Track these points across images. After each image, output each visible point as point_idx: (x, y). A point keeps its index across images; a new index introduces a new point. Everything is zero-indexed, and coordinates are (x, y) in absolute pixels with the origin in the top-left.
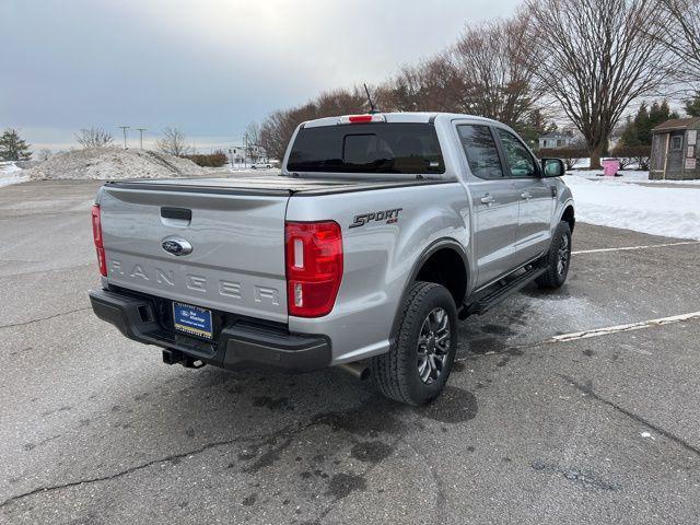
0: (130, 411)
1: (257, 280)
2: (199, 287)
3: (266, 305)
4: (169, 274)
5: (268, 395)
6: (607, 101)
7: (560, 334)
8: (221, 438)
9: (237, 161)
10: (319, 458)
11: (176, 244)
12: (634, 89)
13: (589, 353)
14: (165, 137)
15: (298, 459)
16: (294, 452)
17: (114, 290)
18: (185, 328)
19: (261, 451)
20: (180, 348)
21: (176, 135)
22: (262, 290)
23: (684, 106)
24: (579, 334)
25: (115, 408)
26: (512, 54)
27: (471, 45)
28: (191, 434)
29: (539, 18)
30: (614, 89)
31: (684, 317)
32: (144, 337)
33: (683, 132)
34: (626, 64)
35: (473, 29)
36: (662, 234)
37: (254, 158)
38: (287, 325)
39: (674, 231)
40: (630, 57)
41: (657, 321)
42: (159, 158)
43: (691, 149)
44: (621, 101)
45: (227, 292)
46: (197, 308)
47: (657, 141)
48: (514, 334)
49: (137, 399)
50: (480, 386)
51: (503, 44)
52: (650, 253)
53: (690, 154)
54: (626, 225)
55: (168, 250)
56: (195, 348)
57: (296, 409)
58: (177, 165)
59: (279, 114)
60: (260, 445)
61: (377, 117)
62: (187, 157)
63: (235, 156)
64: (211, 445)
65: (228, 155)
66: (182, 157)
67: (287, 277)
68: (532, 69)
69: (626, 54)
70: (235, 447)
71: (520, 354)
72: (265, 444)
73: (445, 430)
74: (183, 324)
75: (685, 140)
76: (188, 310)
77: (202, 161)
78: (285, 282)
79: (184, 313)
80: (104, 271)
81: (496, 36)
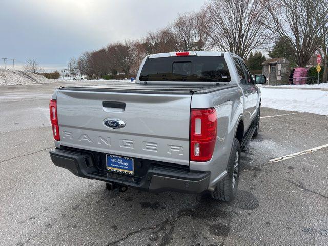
0: (72, 217)
1: (169, 141)
2: (129, 146)
3: (175, 155)
4: (107, 139)
5: (147, 201)
6: (241, 50)
7: (272, 159)
8: (134, 229)
9: (66, 76)
10: (194, 236)
11: (115, 122)
12: (252, 45)
13: (291, 168)
14: (28, 64)
15: (184, 238)
16: (179, 233)
17: (64, 148)
18: (114, 169)
19: (161, 235)
20: (117, 181)
21: (34, 63)
22: (172, 147)
23: (268, 53)
24: (280, 158)
25: (63, 216)
26: (199, 27)
27: (181, 24)
28: (115, 227)
29: (212, 12)
30: (244, 45)
31: (320, 147)
32: (90, 176)
33: (275, 64)
34: (249, 34)
35: (181, 16)
36: (284, 109)
37: (74, 75)
38: (188, 166)
39: (289, 108)
40: (250, 31)
41: (310, 150)
42: (25, 74)
43: (279, 72)
44: (247, 50)
45: (147, 148)
46: (123, 158)
47: (265, 68)
48: (251, 160)
49: (74, 209)
50: (251, 188)
51: (194, 24)
52: (284, 118)
53: (279, 74)
54: (267, 105)
55: (109, 126)
56: (126, 181)
57: (167, 208)
58: (36, 78)
59: (87, 53)
60: (158, 231)
61: (191, 53)
62: (40, 74)
63: (65, 74)
64: (130, 234)
65: (61, 73)
66: (38, 74)
67: (190, 140)
68: (208, 34)
69: (248, 30)
70: (144, 234)
71: (260, 170)
72: (160, 230)
73: (249, 214)
74: (112, 166)
75: (277, 68)
76: (117, 159)
77: (47, 76)
78: (189, 142)
79: (114, 161)
80: (57, 138)
81: (191, 20)
